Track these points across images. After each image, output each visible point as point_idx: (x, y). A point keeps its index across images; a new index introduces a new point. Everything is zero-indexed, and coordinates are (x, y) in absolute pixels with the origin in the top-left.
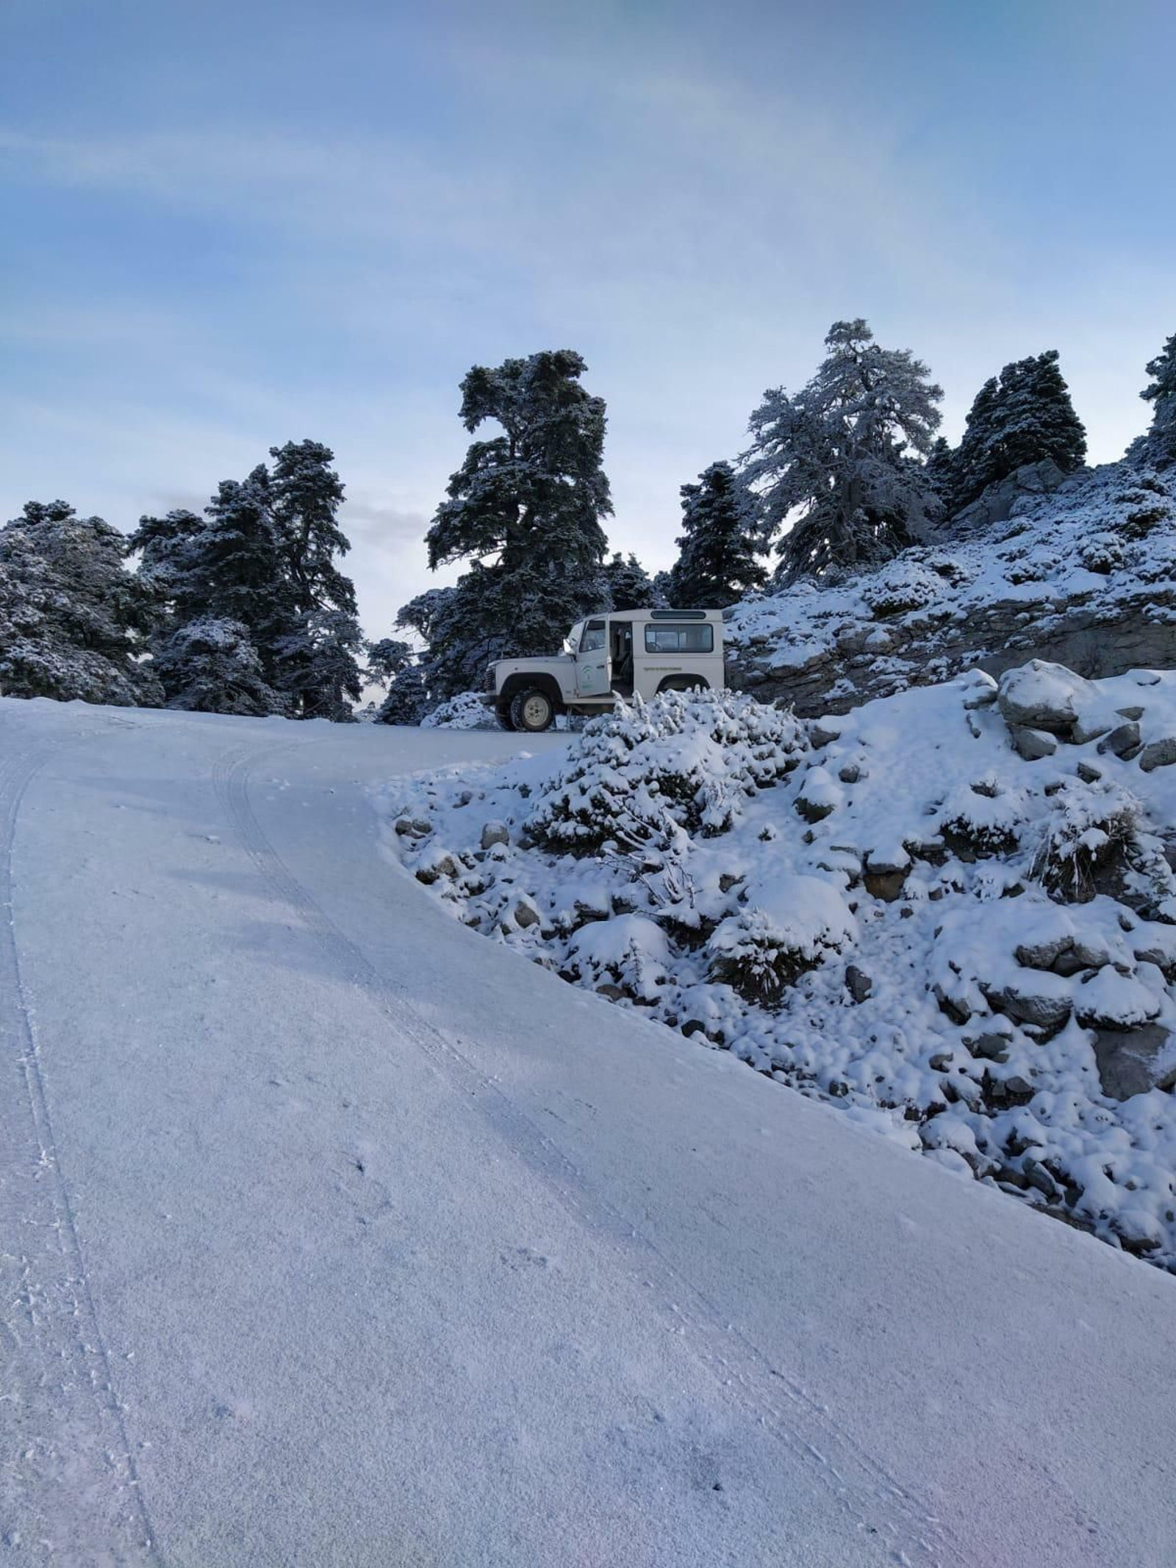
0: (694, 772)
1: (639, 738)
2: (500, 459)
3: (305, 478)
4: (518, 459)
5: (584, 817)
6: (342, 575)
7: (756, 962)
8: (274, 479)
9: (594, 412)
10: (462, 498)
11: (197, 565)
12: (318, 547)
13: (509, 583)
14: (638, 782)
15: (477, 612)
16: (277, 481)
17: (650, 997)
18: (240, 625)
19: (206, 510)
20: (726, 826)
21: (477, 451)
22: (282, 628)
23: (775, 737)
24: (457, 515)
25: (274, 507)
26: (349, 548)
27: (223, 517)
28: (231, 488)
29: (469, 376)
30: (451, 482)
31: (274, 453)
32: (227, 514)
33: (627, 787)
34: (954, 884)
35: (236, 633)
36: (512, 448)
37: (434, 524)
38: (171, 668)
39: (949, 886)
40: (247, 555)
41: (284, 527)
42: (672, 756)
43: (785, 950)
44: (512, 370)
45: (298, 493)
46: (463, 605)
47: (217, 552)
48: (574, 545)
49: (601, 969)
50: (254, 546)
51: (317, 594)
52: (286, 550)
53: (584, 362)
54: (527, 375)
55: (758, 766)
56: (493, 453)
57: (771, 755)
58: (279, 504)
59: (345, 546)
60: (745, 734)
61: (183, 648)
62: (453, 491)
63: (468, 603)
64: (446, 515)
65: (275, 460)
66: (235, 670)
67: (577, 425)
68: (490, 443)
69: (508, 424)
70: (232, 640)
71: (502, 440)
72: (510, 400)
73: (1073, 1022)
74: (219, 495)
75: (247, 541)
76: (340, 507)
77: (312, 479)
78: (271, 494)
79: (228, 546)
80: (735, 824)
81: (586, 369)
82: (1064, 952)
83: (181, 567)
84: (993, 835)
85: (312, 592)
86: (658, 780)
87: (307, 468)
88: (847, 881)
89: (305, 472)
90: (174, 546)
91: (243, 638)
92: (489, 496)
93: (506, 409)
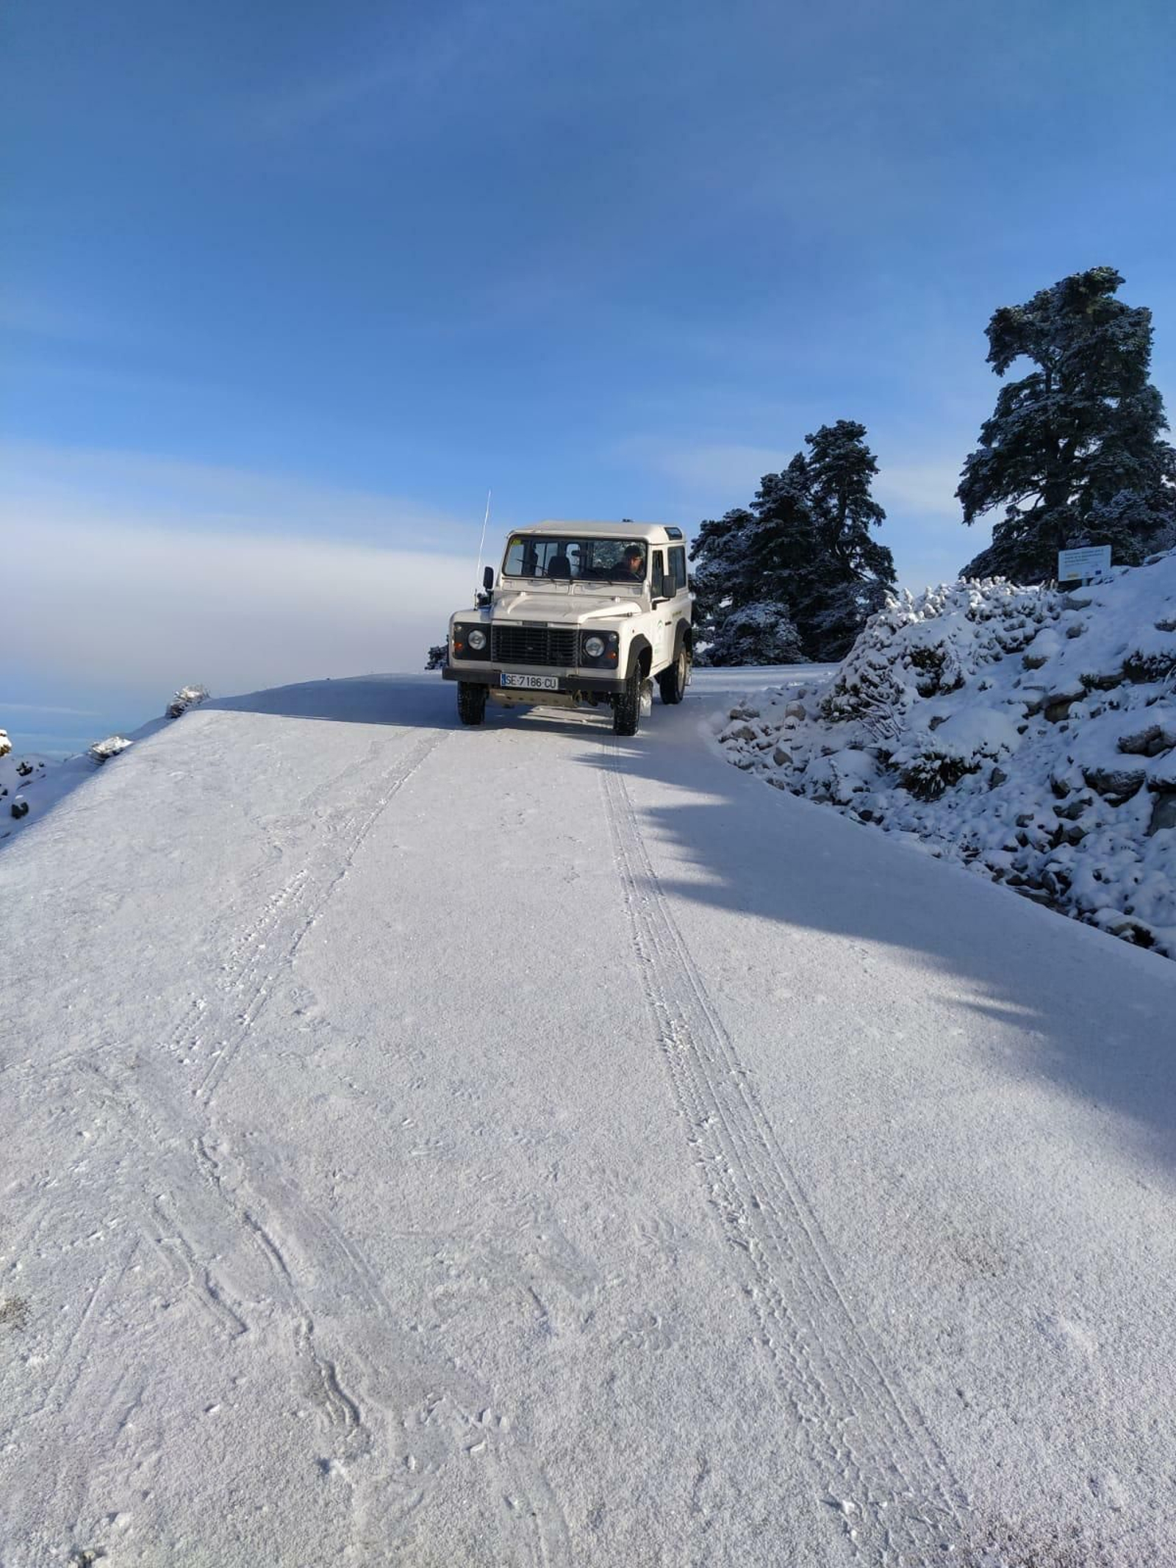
0: (941, 645)
1: (901, 624)
2: (1034, 396)
3: (838, 458)
4: (1055, 392)
5: (856, 691)
6: (879, 544)
7: (923, 770)
8: (810, 464)
9: (1137, 324)
10: (995, 445)
11: (745, 557)
12: (854, 521)
13: (1047, 523)
14: (896, 659)
15: (1013, 559)
16: (813, 466)
17: (844, 799)
18: (780, 605)
19: (751, 506)
20: (959, 683)
21: (1009, 394)
22: (822, 603)
23: (1027, 610)
24: (986, 463)
25: (812, 491)
26: (884, 517)
27: (765, 509)
28: (771, 480)
29: (994, 319)
30: (983, 431)
31: (809, 440)
32: (768, 505)
33: (886, 663)
34: (1111, 703)
35: (777, 613)
36: (1048, 382)
37: (963, 478)
38: (725, 652)
39: (1107, 706)
40: (786, 540)
41: (821, 507)
42: (922, 635)
43: (948, 760)
44: (1041, 303)
45: (831, 474)
46: (1001, 554)
47: (760, 541)
48: (1120, 470)
49: (818, 785)
50: (792, 530)
51: (857, 567)
52: (822, 530)
53: (1119, 275)
54: (1056, 302)
55: (1006, 636)
56: (1026, 392)
57: (1022, 625)
58: (816, 487)
59: (879, 514)
60: (999, 611)
61: (732, 633)
62: (985, 440)
63: (1004, 551)
64: (974, 464)
65: (811, 446)
66: (776, 647)
67: (1114, 343)
68: (1021, 383)
69: (1039, 357)
70: (773, 620)
71: (1034, 376)
72: (1042, 334)
73: (1143, 789)
74: (761, 489)
75: (786, 527)
76: (874, 478)
77: (844, 457)
78: (807, 479)
79: (769, 534)
80: (967, 683)
81: (1123, 281)
82: (1154, 738)
83: (732, 561)
84: (1161, 661)
85: (852, 565)
86: (911, 655)
87: (839, 448)
88: (1025, 710)
89: (837, 451)
90: (725, 543)
91: (783, 616)
92: (1020, 438)
93: (1037, 344)
